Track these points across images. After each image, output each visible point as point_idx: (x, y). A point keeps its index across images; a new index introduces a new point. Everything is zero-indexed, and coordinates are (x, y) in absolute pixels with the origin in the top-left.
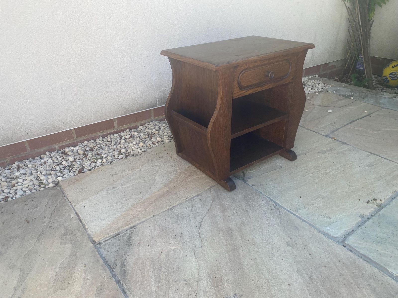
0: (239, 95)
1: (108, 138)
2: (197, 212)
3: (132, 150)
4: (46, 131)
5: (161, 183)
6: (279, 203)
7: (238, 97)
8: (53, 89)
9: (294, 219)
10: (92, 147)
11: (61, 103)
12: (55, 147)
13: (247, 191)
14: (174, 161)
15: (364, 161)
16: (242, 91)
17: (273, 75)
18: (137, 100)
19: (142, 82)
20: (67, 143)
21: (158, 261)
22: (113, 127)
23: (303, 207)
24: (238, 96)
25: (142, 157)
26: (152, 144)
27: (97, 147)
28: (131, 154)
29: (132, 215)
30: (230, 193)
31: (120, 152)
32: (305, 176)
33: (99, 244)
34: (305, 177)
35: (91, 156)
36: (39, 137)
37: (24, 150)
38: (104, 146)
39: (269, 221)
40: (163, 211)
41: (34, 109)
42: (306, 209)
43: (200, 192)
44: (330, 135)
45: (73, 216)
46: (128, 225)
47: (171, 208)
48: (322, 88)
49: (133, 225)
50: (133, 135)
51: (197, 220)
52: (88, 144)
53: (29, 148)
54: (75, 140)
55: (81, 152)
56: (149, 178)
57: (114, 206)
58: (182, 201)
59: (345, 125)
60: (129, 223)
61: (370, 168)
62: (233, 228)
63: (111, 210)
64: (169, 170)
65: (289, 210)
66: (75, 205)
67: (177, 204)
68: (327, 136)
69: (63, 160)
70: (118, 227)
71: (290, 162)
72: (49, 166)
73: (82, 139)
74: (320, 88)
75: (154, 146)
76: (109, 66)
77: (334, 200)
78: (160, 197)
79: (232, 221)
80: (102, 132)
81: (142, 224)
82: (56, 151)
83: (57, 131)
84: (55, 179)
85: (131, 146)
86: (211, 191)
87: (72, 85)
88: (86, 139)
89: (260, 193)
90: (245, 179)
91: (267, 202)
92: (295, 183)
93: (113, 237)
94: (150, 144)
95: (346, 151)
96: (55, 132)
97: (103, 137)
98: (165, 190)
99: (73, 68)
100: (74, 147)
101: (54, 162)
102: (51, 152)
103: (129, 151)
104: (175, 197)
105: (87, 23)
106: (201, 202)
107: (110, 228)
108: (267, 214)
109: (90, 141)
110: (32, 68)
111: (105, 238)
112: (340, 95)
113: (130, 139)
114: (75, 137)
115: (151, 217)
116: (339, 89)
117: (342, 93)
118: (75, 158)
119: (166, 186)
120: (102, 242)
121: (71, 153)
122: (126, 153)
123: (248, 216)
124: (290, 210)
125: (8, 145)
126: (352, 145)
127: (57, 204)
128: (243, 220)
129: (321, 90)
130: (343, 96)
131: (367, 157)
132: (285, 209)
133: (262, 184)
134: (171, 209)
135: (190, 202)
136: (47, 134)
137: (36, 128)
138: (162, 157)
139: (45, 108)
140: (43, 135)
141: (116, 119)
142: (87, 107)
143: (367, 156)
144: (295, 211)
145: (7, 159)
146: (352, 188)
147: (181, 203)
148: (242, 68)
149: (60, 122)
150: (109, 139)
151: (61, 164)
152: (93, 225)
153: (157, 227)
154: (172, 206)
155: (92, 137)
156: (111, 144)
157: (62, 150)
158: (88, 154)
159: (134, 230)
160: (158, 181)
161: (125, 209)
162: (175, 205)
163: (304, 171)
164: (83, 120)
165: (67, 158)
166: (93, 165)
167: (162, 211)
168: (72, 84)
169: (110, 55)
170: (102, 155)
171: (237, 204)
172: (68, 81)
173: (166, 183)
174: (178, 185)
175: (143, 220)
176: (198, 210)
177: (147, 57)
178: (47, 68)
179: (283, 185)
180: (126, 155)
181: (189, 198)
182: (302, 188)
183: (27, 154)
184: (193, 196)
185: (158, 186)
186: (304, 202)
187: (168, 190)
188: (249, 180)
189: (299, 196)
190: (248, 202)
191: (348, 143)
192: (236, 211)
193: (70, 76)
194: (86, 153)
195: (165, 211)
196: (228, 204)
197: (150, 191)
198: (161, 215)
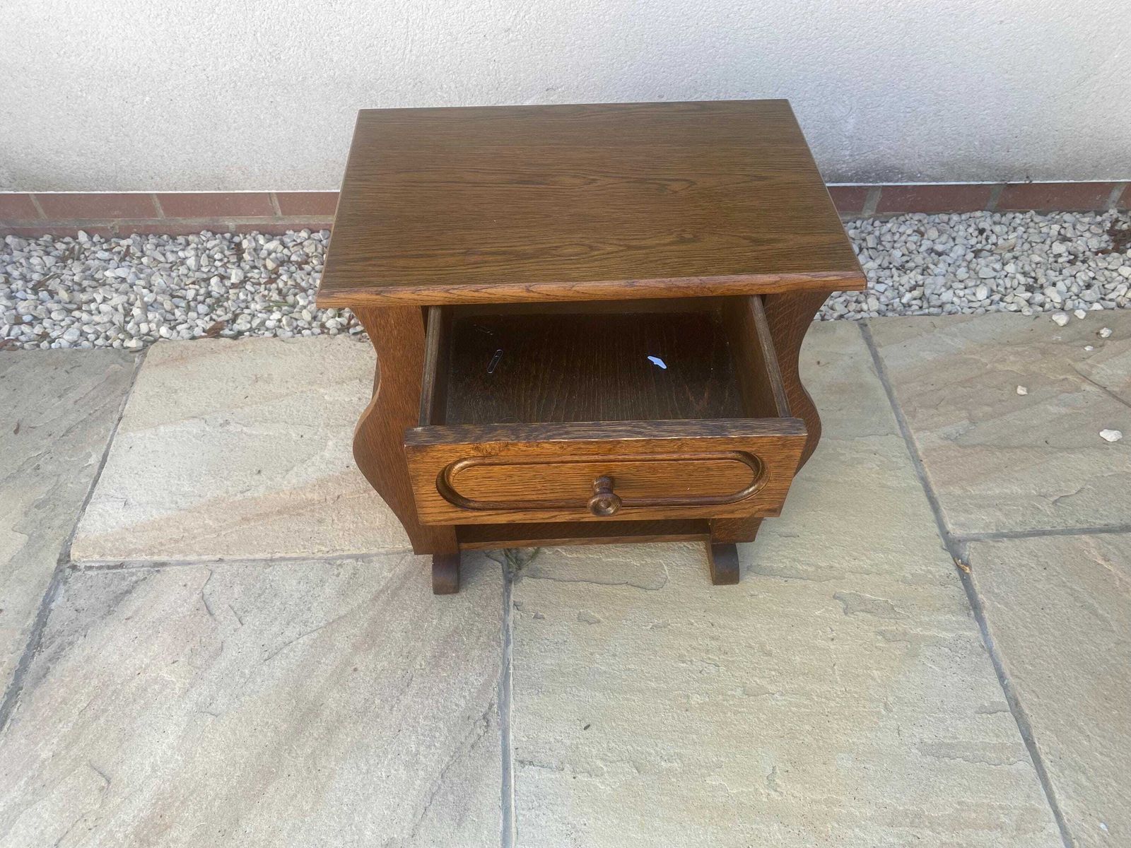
2: (309, 609)
4: (197, 182)
5: (323, 466)
6: (512, 707)
8: (210, 79)
9: (487, 785)
10: (311, 254)
11: (235, 122)
12: (226, 223)
13: (478, 615)
15: (943, 721)
20: (258, 222)
21: (114, 692)
23: (554, 764)
27: (315, 261)
29: (185, 531)
30: (433, 599)
32: (683, 662)
33: (74, 568)
34: (684, 665)
35: (281, 285)
36: (180, 192)
37: (152, 212)
39: (422, 748)
40: (251, 557)
41: (163, 121)
42: (553, 776)
43: (374, 550)
44: (972, 544)
45: (94, 462)
46: (152, 554)
47: (272, 560)
49: (164, 558)
51: (287, 633)
52: (306, 243)
53: (162, 211)
54: (279, 219)
55: (271, 263)
56: (315, 433)
57: (179, 480)
58: (313, 553)
59: (1084, 531)
60: (159, 551)
61: (928, 759)
62: (326, 713)
63: (166, 487)
65: (512, 746)
66: (121, 431)
67: (294, 555)
68: (953, 546)
69: (223, 270)
70: (134, 547)
71: (706, 582)
72: (181, 278)
73: (295, 222)
76: (375, 42)
77: (665, 799)
78: (279, 512)
79: (345, 690)
81: (179, 567)
83: (226, 188)
84: (156, 327)
86: (403, 562)
87: (264, 78)
88: (307, 225)
89: (504, 645)
90: (523, 571)
91: (486, 685)
92: (632, 666)
93: (109, 568)
95: (938, 643)
96: (221, 190)
98: (309, 496)
99: (263, 31)
100: (269, 237)
101: (202, 268)
102: (214, 235)
104: (310, 530)
107: (117, 540)
108: (441, 724)
109: (315, 235)
111: (91, 559)
114: (279, 213)
115: (213, 559)
118: (249, 275)
119: (322, 483)
120: (82, 566)
121: (250, 257)
123: (395, 700)
124: (512, 752)
125: (105, 192)
126: (991, 631)
127: (96, 408)
128: (373, 703)
131: (982, 710)
132: (505, 737)
133: (541, 618)
135: (327, 566)
137: (172, 169)
139: (191, 124)
140: (189, 190)
142: (307, 145)
143: (983, 706)
144: (522, 762)
145: (113, 221)
146: (768, 795)
147: (304, 559)
149: (232, 169)
152: (100, 510)
153: (196, 597)
154: (278, 556)
155: (327, 225)
157: (241, 236)
158: (280, 275)
159: (157, 573)
160: (321, 457)
161: (189, 504)
162: (288, 556)
163: (707, 641)
164: (296, 176)
165: (233, 266)
166: (259, 319)
167: (248, 556)
168: (263, 74)
171: (413, 643)
172: (251, 66)
173: (331, 473)
174: (351, 497)
175: (192, 558)
176: (315, 604)
177: (506, 31)
178: (189, 19)
179: (592, 654)
180: (349, 323)
181: (335, 554)
182: (627, 699)
183: (158, 223)
184: (349, 553)
185: (307, 474)
186: (577, 748)
187: (315, 498)
188: (525, 580)
189: (588, 721)
190: (442, 654)
191: (986, 614)
192: (386, 664)
193: (257, 51)
194: (280, 272)
195: (254, 560)
196: (392, 631)
197: (279, 479)
198: (235, 566)
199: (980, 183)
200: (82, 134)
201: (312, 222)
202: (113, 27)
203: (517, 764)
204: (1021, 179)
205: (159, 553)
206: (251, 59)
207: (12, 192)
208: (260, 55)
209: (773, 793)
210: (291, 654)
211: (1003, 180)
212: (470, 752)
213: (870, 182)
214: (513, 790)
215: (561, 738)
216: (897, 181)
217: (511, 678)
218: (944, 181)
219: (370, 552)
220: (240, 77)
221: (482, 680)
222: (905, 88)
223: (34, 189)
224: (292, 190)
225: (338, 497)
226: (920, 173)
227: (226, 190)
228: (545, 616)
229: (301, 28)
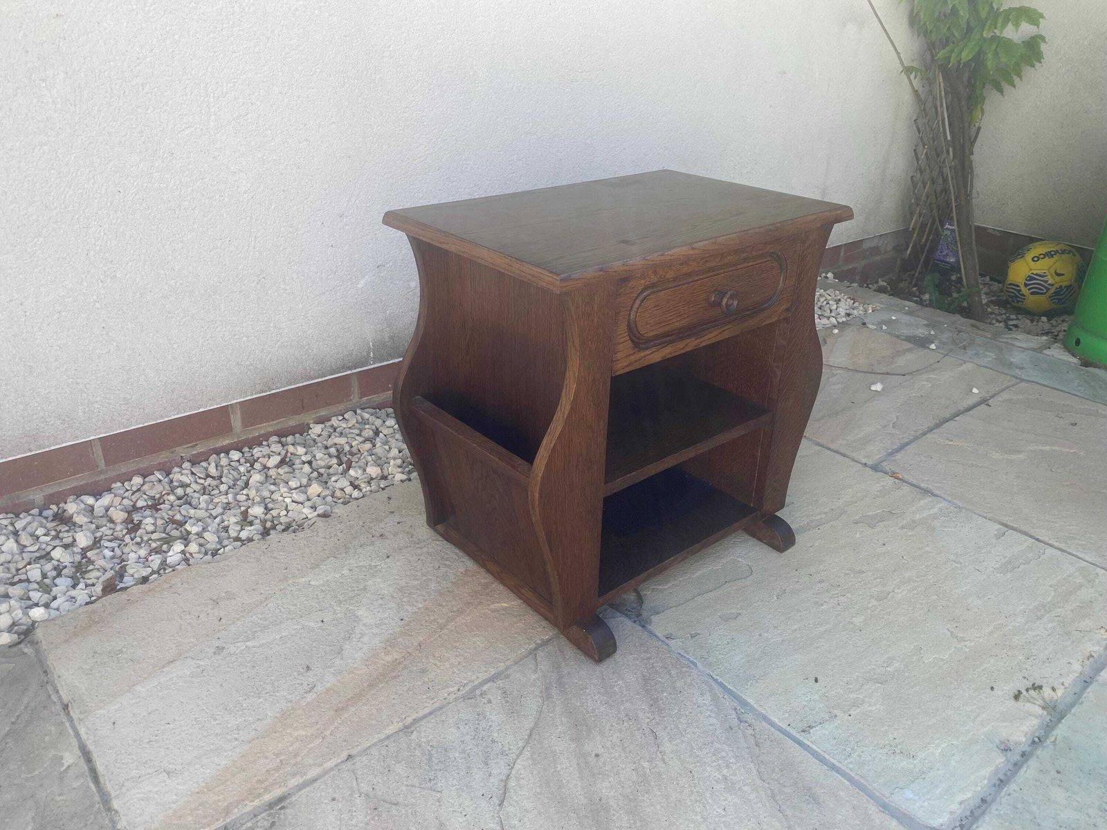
0: (631, 364)
1: (209, 464)
2: (493, 741)
3: (284, 508)
5: (375, 631)
6: (750, 701)
7: (627, 370)
9: (801, 763)
10: (157, 496)
11: (56, 360)
12: (31, 497)
13: (650, 658)
14: (419, 551)
15: (990, 552)
16: (641, 350)
17: (736, 303)
18: (307, 347)
19: (324, 293)
20: (75, 484)
22: (227, 429)
23: (826, 716)
24: (627, 366)
25: (317, 536)
26: (349, 489)
27: (172, 498)
28: (281, 523)
29: (277, 755)
30: (599, 669)
31: (245, 514)
32: (822, 605)
34: (824, 607)
35: (151, 528)
38: (195, 491)
39: (725, 771)
40: (382, 736)
42: (836, 725)
43: (502, 666)
44: (885, 463)
45: (71, 762)
46: (259, 795)
47: (406, 727)
48: (848, 315)
49: (277, 792)
50: (289, 454)
51: (494, 772)
52: (145, 487)
54: (101, 472)
55: (119, 516)
56: (335, 613)
57: (215, 720)
58: (445, 699)
59: (924, 434)
60: (265, 789)
61: (1009, 575)
62: (612, 803)
63: (205, 734)
64: (403, 583)
65: (783, 726)
66: (81, 717)
67: (427, 711)
68: (875, 468)
69: (57, 542)
70: (226, 804)
71: (775, 554)
72: (6, 565)
73: (124, 470)
74: (843, 314)
75: (356, 494)
76: (219, 244)
77: (917, 688)
78: (371, 686)
79: (608, 775)
80: (190, 445)
81: (307, 789)
82: (35, 511)
83: (39, 447)
84: (20, 615)
85: (284, 496)
86: (539, 659)
87: (95, 301)
88: (137, 470)
89: (693, 666)
90: (645, 614)
91: (715, 699)
92: (794, 627)
94: (342, 489)
95: (935, 517)
96: (31, 451)
97: (194, 462)
98: (389, 658)
99: (98, 248)
100: (97, 495)
101: (26, 550)
102: (17, 516)
103: (274, 513)
104: (420, 683)
106: (507, 702)
107: (197, 809)
108: (718, 746)
109: (152, 477)
112: (898, 337)
113: (281, 471)
114: (102, 464)
115: (339, 761)
116: (893, 318)
117: (905, 331)
118: (98, 535)
119: (390, 643)
121: (86, 520)
122: (266, 521)
123: (659, 754)
124: (788, 729)
126: (949, 499)
127: (17, 714)
128: (644, 768)
129: (844, 319)
130: (909, 339)
131: (997, 537)
132: (772, 724)
133: (697, 634)
134: (407, 729)
135: (470, 701)
138: (381, 535)
141: (238, 407)
142: (144, 370)
143: (995, 535)
144: (804, 731)
146: (965, 646)
147: (441, 708)
148: (643, 282)
149: (48, 420)
150: (213, 470)
151: (47, 556)
152: (138, 796)
153: (359, 801)
154: (409, 720)
155: (159, 464)
156: (217, 487)
157: (54, 507)
158: (141, 521)
159: (282, 811)
160: (365, 625)
161: (254, 732)
162: (421, 714)
163: (819, 585)
164: (130, 409)
165: (70, 534)
166: (156, 560)
167: (377, 737)
168: (95, 297)
169: (224, 210)
170: (187, 526)
171: (622, 708)
172: (80, 290)
173: (391, 631)
174: (432, 639)
175: (312, 773)
176: (496, 735)
177: (340, 217)
179: (760, 635)
180: (265, 528)
181: (467, 688)
182: (817, 648)
184: (480, 680)
185: (366, 644)
186: (827, 697)
187: (397, 657)
188: (654, 618)
189: (811, 677)
190: (656, 700)
191: (937, 492)
192: (618, 734)
193: (89, 272)
194: (136, 519)
195: (388, 737)
196: (594, 710)
197: (338, 662)
198: (374, 751)
201: (141, 466)
203: (803, 734)
205: (267, 790)
206: (81, 282)
209: (966, 643)
210: (522, 782)
212: (760, 750)
214: (822, 753)
215: (808, 698)
217: (727, 684)
219: (501, 669)
221: (707, 697)
224: (124, 428)
225: (420, 645)
227: (40, 449)
228: (698, 632)
229: (141, 239)
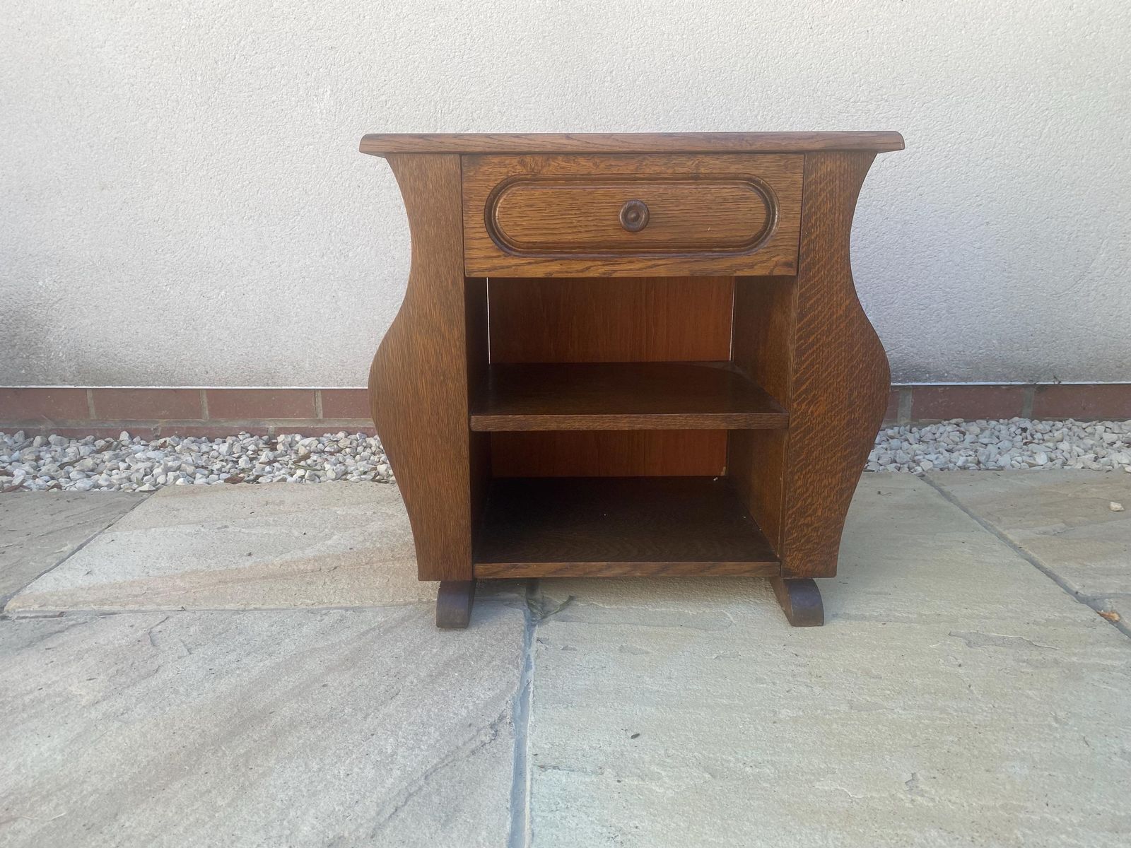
0: (495, 269)
2: (278, 644)
4: (248, 377)
5: (323, 549)
8: (283, 275)
9: (490, 787)
10: (342, 448)
11: (296, 316)
12: (267, 426)
13: (492, 645)
16: (507, 255)
20: (298, 425)
23: (589, 768)
24: (489, 270)
29: (149, 589)
30: (435, 633)
32: (763, 684)
34: (765, 686)
36: (232, 388)
37: (197, 411)
39: (401, 750)
41: (231, 315)
42: (587, 780)
43: (369, 603)
44: (1112, 600)
46: (103, 605)
49: (115, 608)
53: (207, 412)
54: (319, 421)
55: (302, 451)
56: (321, 532)
57: (157, 559)
58: (295, 605)
62: (276, 719)
63: (140, 564)
65: (529, 749)
66: (108, 532)
68: (1087, 600)
70: (82, 600)
71: (783, 624)
73: (336, 425)
78: (264, 578)
79: (307, 701)
81: (131, 614)
82: (266, 437)
86: (403, 610)
87: (330, 274)
88: (347, 428)
91: (497, 699)
92: (694, 687)
93: (45, 617)
95: (1103, 669)
96: (269, 386)
98: (302, 567)
99: (338, 231)
100: (305, 436)
102: (252, 436)
104: (296, 589)
105: (387, 121)
106: (332, 626)
107: (66, 595)
108: (432, 730)
109: (353, 435)
110: (243, 215)
114: (321, 416)
115: (174, 609)
118: (280, 459)
119: (319, 559)
120: (14, 616)
123: (372, 709)
124: (529, 758)
125: (161, 387)
127: (87, 521)
128: (342, 711)
132: (520, 745)
133: (572, 649)
135: (309, 614)
136: (248, 385)
137: (229, 363)
139: (257, 317)
140: (239, 385)
144: (542, 767)
145: (158, 422)
147: (284, 609)
149: (284, 363)
152: (57, 577)
153: (141, 633)
155: (365, 428)
159: (100, 619)
160: (324, 544)
161: (162, 573)
162: (265, 607)
164: (344, 371)
167: (216, 607)
168: (331, 270)
171: (404, 666)
172: (321, 262)
173: (331, 553)
175: (149, 607)
176: (287, 641)
178: (277, 220)
179: (639, 677)
180: (375, 477)
181: (321, 606)
183: (200, 425)
184: (338, 605)
185: (303, 554)
186: (622, 755)
187: (309, 568)
188: (553, 623)
189: (635, 731)
190: (441, 674)
192: (365, 681)
193: (329, 249)
194: (311, 456)
195: (223, 610)
196: (379, 657)
197: (271, 557)
198: (199, 613)
199: (1009, 383)
200: (156, 327)
201: (351, 425)
202: (210, 227)
204: (1049, 380)
205: (112, 604)
206: (323, 256)
207: (73, 387)
208: (332, 253)
209: (918, 798)
211: (1032, 381)
212: (468, 756)
213: (899, 382)
214: (528, 793)
215: (599, 746)
216: (926, 381)
217: (531, 694)
218: (972, 381)
219: (366, 605)
220: (309, 273)
221: (491, 694)
222: (914, 285)
223: (94, 384)
224: (338, 386)
225: (335, 568)
226: (947, 372)
227: (274, 386)
228: (577, 648)
